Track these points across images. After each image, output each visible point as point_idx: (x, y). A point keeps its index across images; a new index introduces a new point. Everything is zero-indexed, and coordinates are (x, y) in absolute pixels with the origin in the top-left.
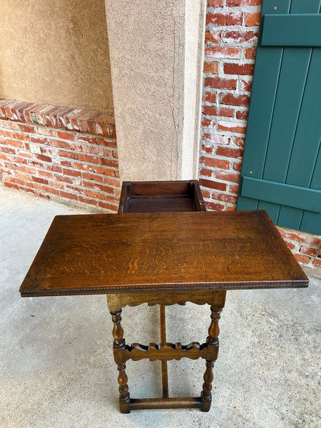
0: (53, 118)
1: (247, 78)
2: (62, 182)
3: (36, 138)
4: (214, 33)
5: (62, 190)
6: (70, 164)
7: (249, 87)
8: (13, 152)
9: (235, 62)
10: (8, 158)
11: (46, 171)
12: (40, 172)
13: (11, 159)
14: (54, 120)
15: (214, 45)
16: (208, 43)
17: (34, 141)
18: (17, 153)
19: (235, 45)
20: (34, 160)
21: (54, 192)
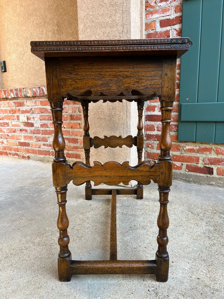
0: (37, 89)
1: (177, 27)
2: (40, 142)
3: (24, 109)
4: (152, 2)
5: (39, 149)
6: (47, 125)
7: (180, 33)
8: (7, 124)
9: (168, 17)
10: (4, 130)
11: (29, 135)
12: (25, 137)
13: (5, 131)
14: (38, 91)
15: (151, 10)
16: (148, 9)
17: (23, 112)
18: (10, 125)
19: (167, 6)
20: (21, 128)
21: (34, 152)
